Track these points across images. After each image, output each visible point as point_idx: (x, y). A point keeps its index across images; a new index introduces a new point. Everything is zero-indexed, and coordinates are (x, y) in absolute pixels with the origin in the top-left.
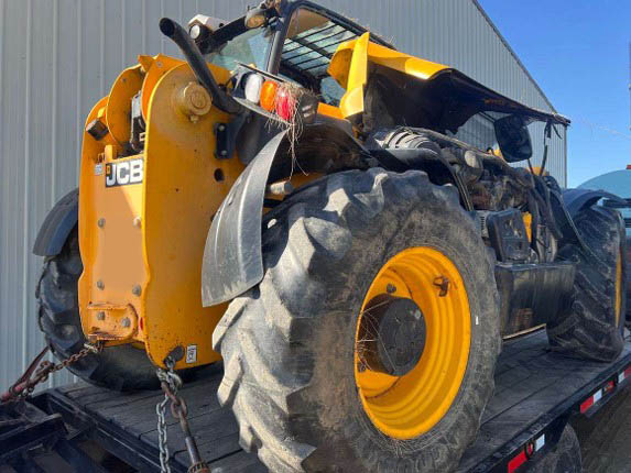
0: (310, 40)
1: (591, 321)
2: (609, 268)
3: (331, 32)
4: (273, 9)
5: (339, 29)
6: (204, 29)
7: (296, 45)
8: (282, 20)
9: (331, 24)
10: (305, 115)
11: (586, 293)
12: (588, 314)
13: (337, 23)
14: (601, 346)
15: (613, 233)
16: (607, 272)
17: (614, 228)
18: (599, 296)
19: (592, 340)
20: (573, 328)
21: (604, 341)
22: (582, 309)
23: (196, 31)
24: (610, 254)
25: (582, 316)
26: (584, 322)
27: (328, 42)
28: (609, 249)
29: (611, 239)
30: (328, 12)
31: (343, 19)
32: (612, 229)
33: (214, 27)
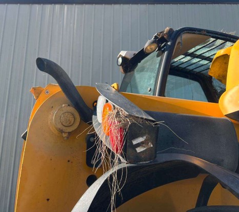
0: (198, 53)
3: (213, 45)
4: (163, 37)
5: (219, 42)
6: (124, 59)
7: (189, 58)
8: (169, 43)
9: (212, 39)
10: (139, 150)
13: (217, 38)
23: (120, 60)
27: (212, 53)
30: (208, 32)
31: (222, 34)
33: (130, 57)
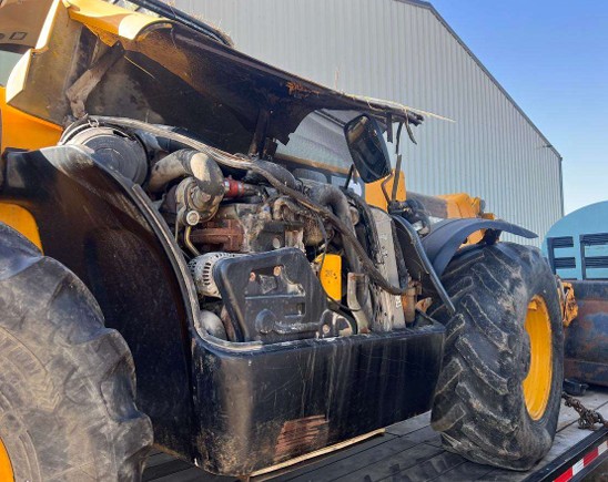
1: (482, 415)
2: (505, 335)
11: (472, 371)
12: (477, 404)
14: (502, 452)
15: (515, 283)
16: (500, 341)
17: (516, 274)
18: (490, 377)
19: (487, 442)
20: (461, 423)
21: (505, 444)
22: (468, 397)
24: (508, 312)
25: (469, 406)
26: (473, 416)
28: (505, 304)
29: (512, 290)
32: (514, 275)
